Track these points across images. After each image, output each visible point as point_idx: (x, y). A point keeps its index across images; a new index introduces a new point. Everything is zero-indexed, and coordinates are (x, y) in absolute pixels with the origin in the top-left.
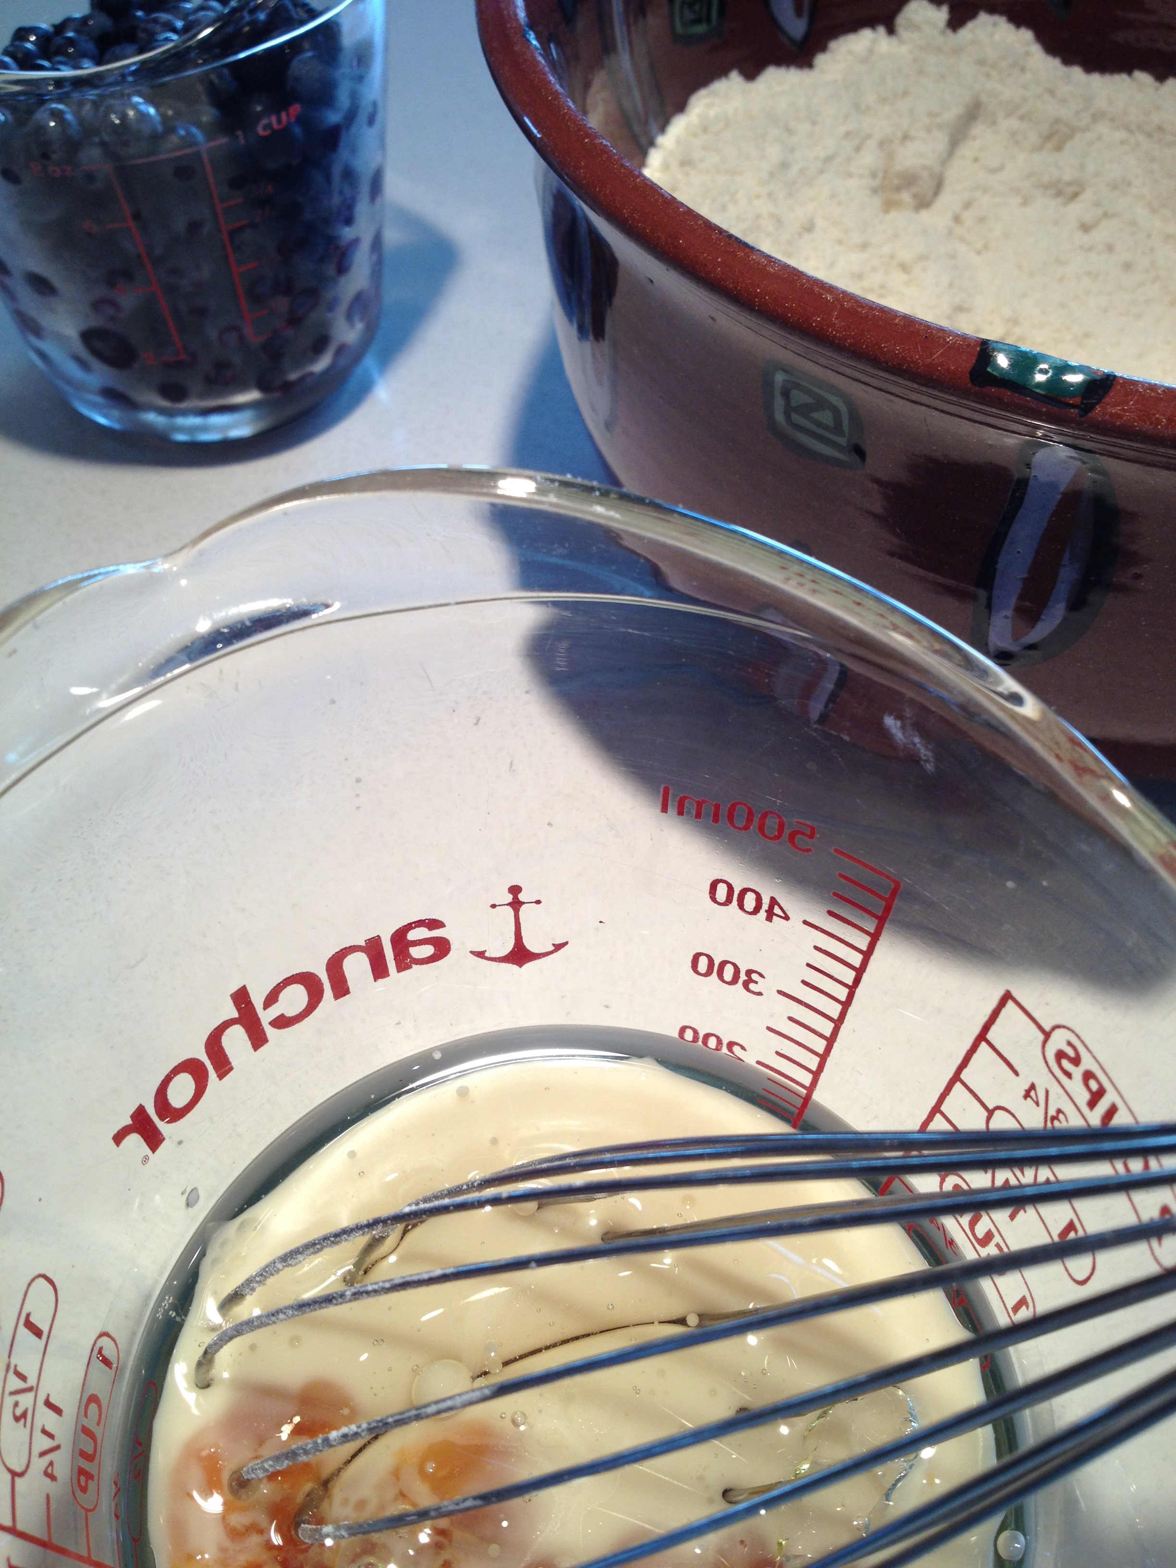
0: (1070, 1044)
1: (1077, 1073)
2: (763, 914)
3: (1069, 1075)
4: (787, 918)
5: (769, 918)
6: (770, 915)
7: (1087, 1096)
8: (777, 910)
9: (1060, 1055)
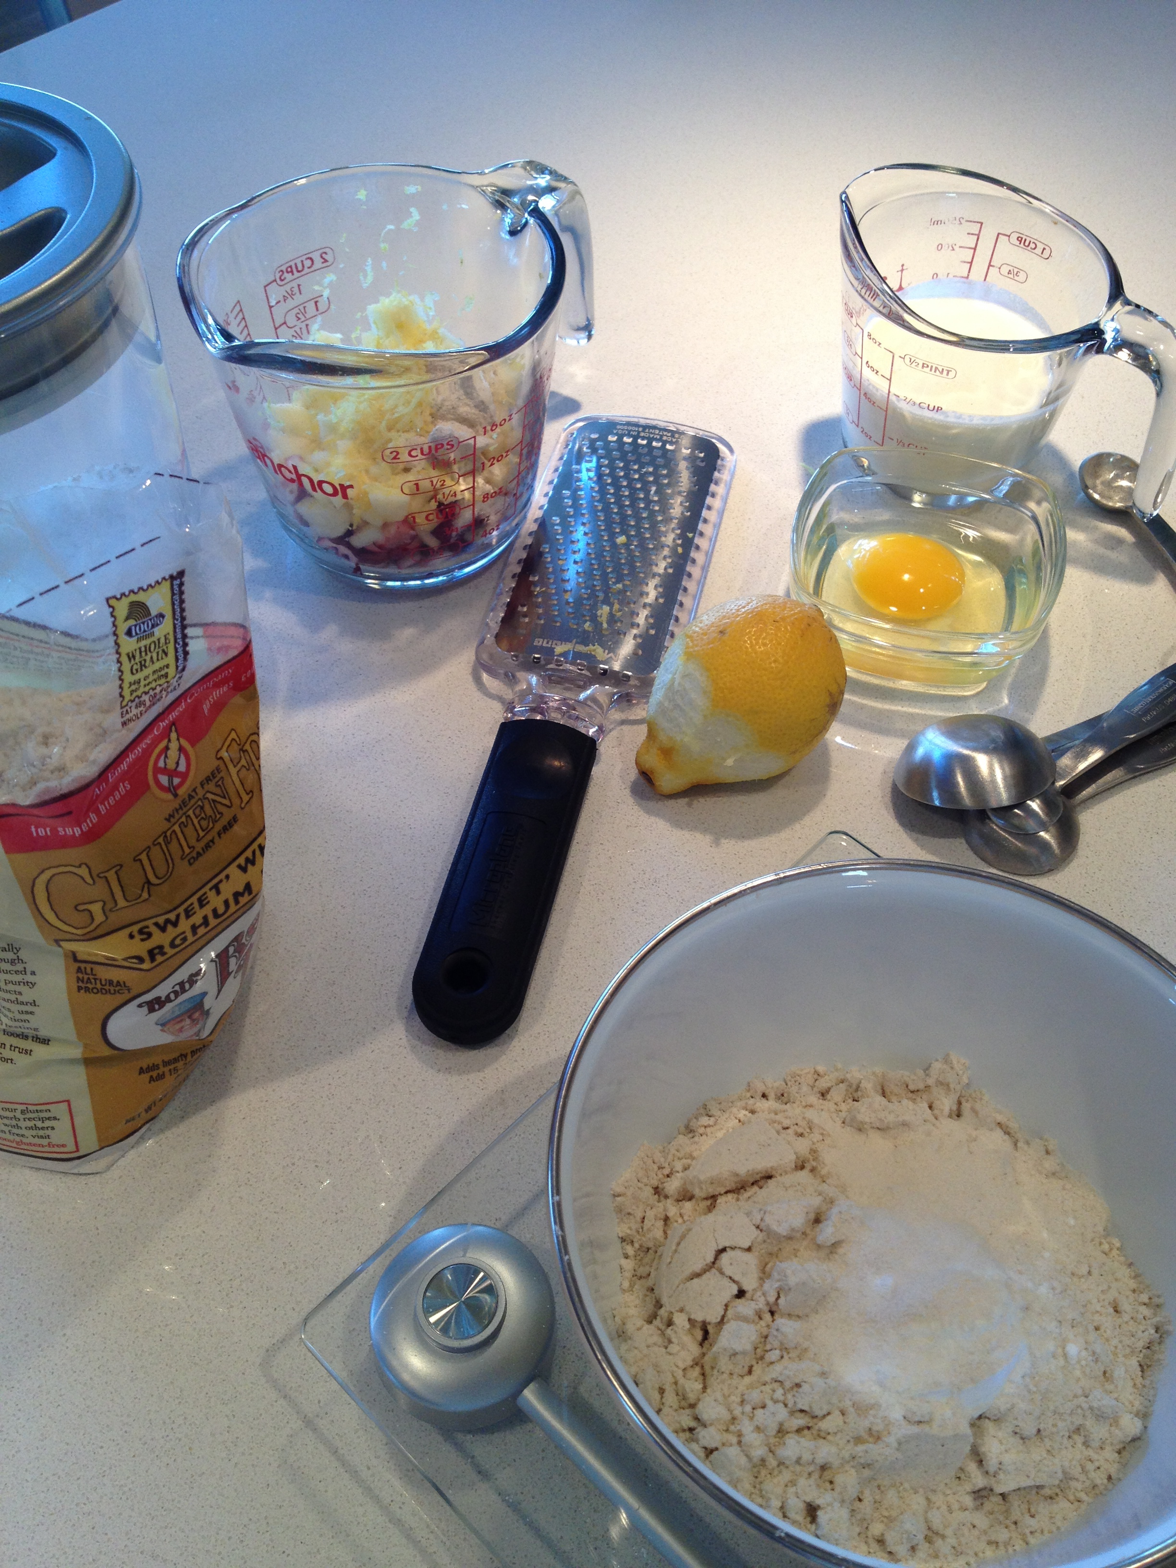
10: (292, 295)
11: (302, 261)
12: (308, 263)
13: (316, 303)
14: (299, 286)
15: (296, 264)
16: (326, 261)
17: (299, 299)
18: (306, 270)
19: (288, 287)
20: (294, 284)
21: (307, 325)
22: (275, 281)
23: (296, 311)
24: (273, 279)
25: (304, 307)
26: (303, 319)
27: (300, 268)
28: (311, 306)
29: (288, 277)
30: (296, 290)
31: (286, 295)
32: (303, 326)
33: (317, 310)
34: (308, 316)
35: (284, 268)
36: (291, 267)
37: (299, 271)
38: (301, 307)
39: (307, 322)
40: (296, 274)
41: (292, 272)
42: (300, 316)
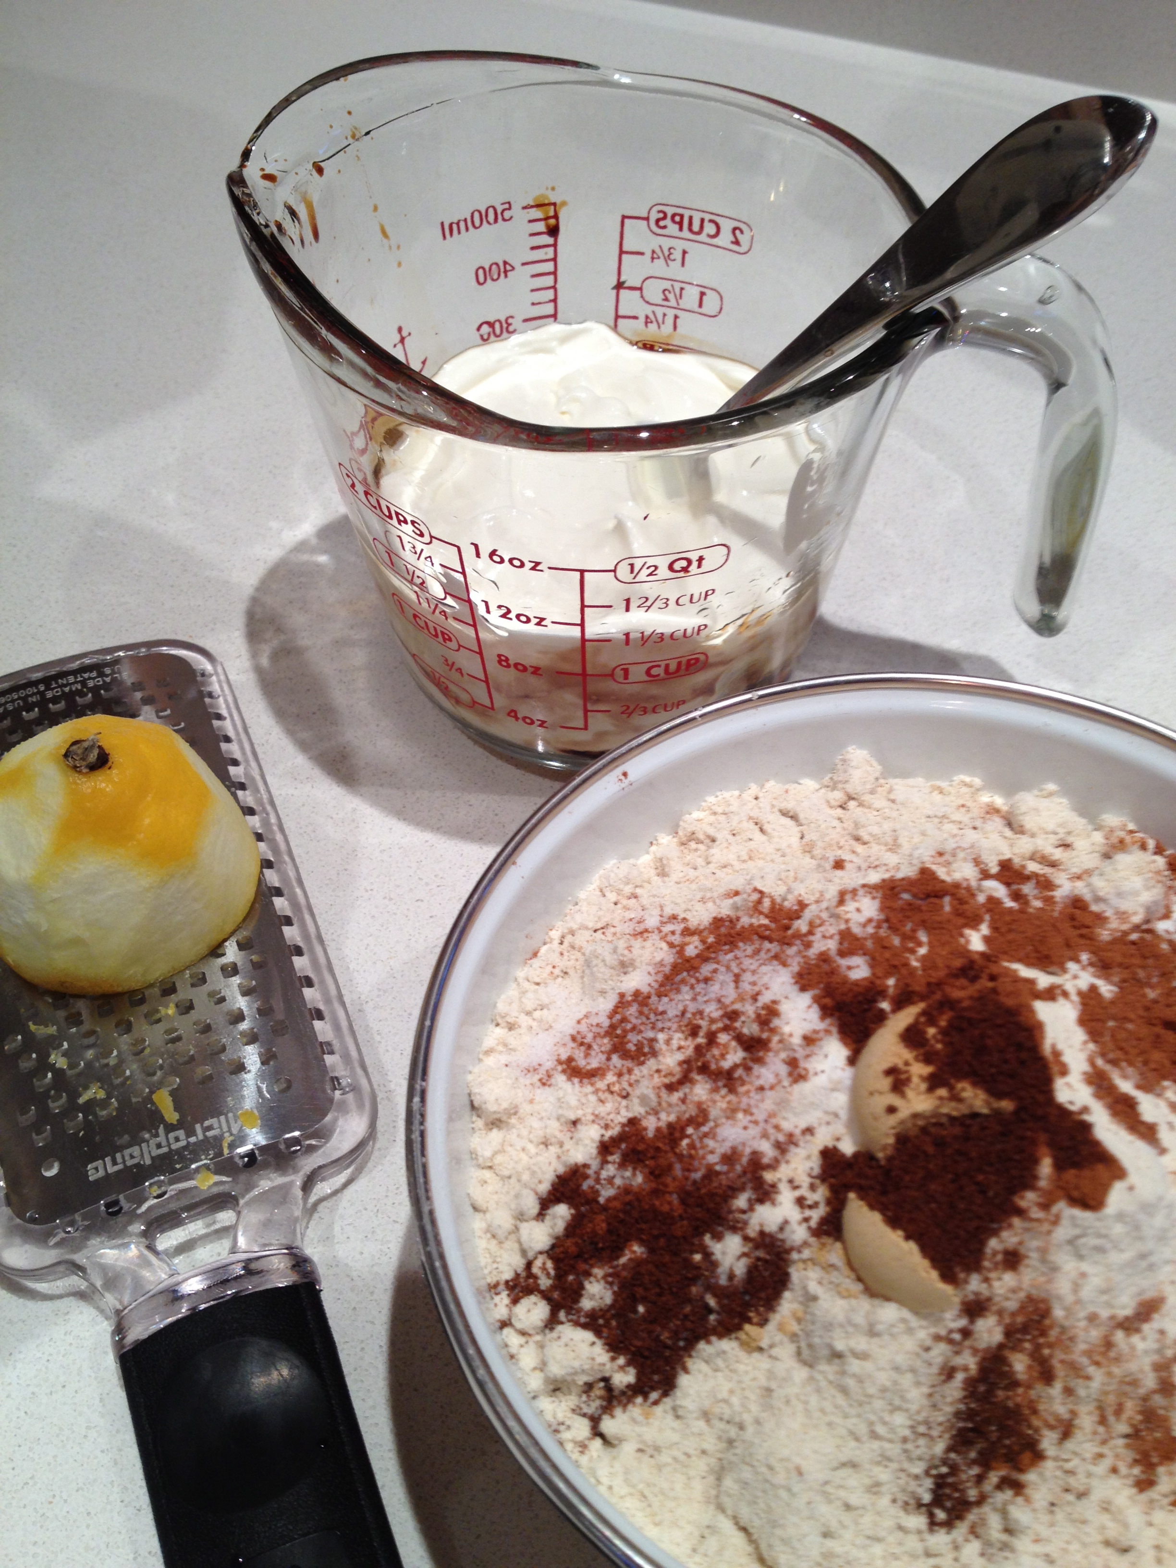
0: (659, 212)
1: (668, 222)
2: (502, 275)
3: (665, 227)
4: (513, 268)
5: (506, 276)
6: (506, 272)
7: (677, 227)
8: (508, 268)
9: (658, 221)
10: (668, 258)
11: (702, 221)
12: (710, 229)
13: (702, 294)
14: (685, 253)
15: (691, 218)
16: (737, 242)
17: (674, 270)
18: (703, 237)
19: (666, 243)
20: (680, 245)
21: (676, 317)
22: (647, 219)
23: (667, 285)
24: (645, 215)
25: (682, 289)
26: (673, 303)
27: (696, 227)
28: (691, 296)
29: (673, 229)
30: (677, 255)
31: (658, 250)
32: (671, 313)
33: (700, 305)
34: (683, 304)
35: (670, 211)
36: (682, 216)
37: (690, 229)
38: (677, 286)
39: (679, 313)
40: (686, 233)
41: (681, 224)
42: (671, 297)
